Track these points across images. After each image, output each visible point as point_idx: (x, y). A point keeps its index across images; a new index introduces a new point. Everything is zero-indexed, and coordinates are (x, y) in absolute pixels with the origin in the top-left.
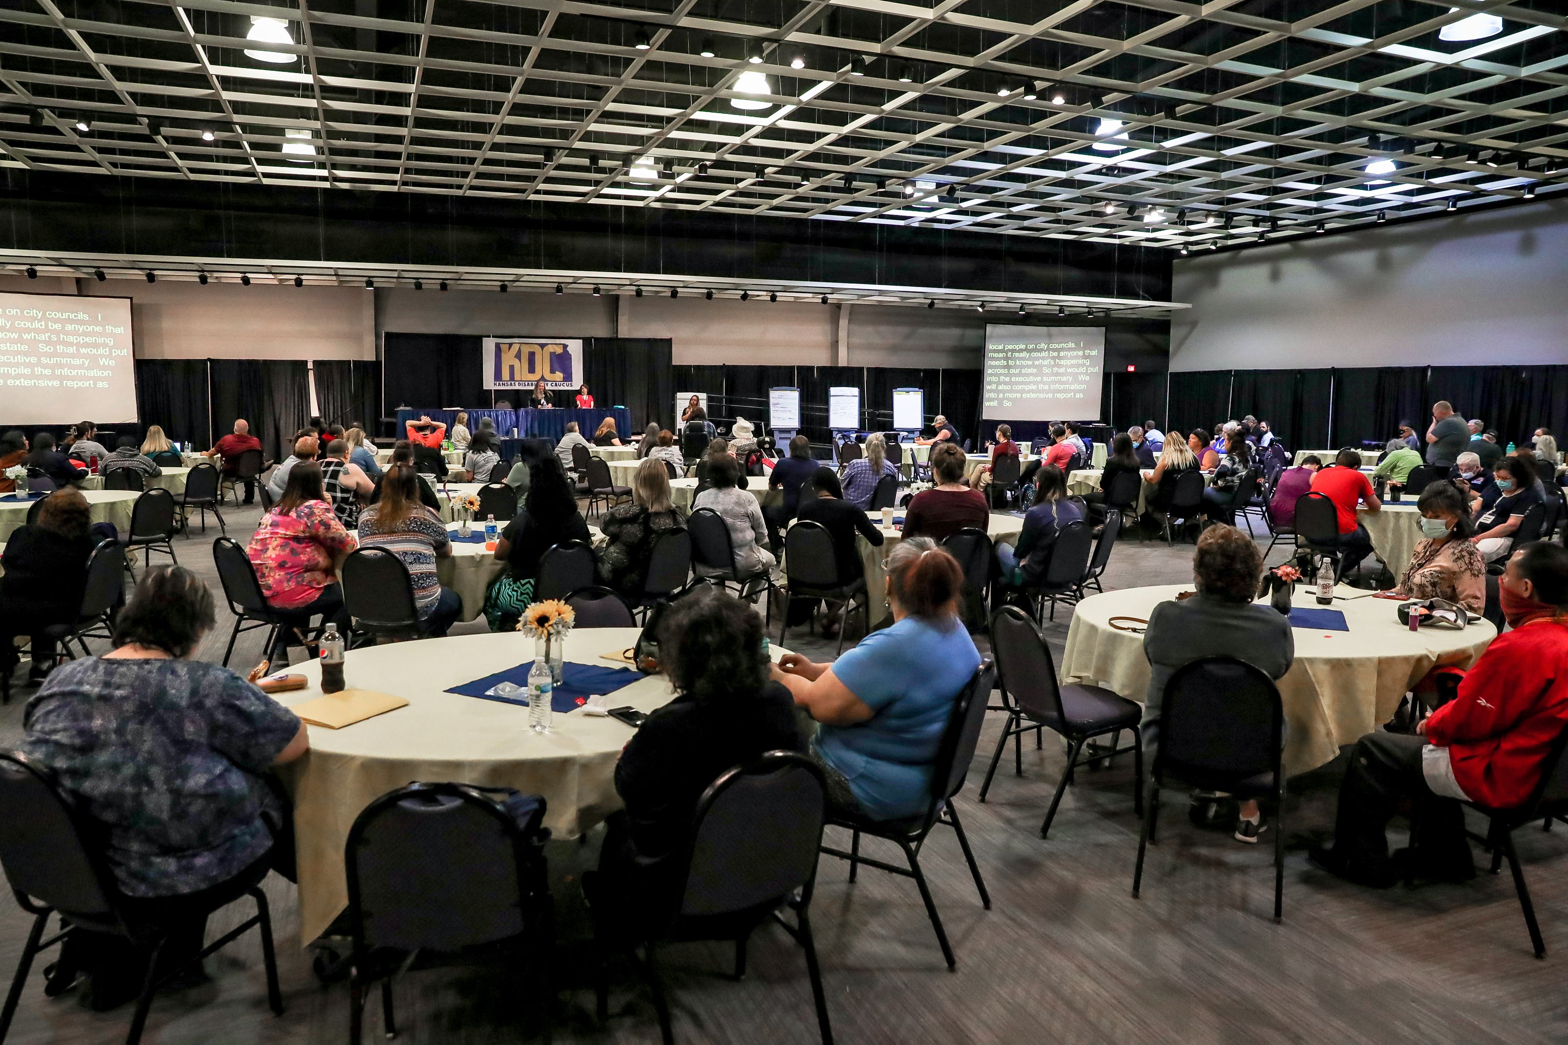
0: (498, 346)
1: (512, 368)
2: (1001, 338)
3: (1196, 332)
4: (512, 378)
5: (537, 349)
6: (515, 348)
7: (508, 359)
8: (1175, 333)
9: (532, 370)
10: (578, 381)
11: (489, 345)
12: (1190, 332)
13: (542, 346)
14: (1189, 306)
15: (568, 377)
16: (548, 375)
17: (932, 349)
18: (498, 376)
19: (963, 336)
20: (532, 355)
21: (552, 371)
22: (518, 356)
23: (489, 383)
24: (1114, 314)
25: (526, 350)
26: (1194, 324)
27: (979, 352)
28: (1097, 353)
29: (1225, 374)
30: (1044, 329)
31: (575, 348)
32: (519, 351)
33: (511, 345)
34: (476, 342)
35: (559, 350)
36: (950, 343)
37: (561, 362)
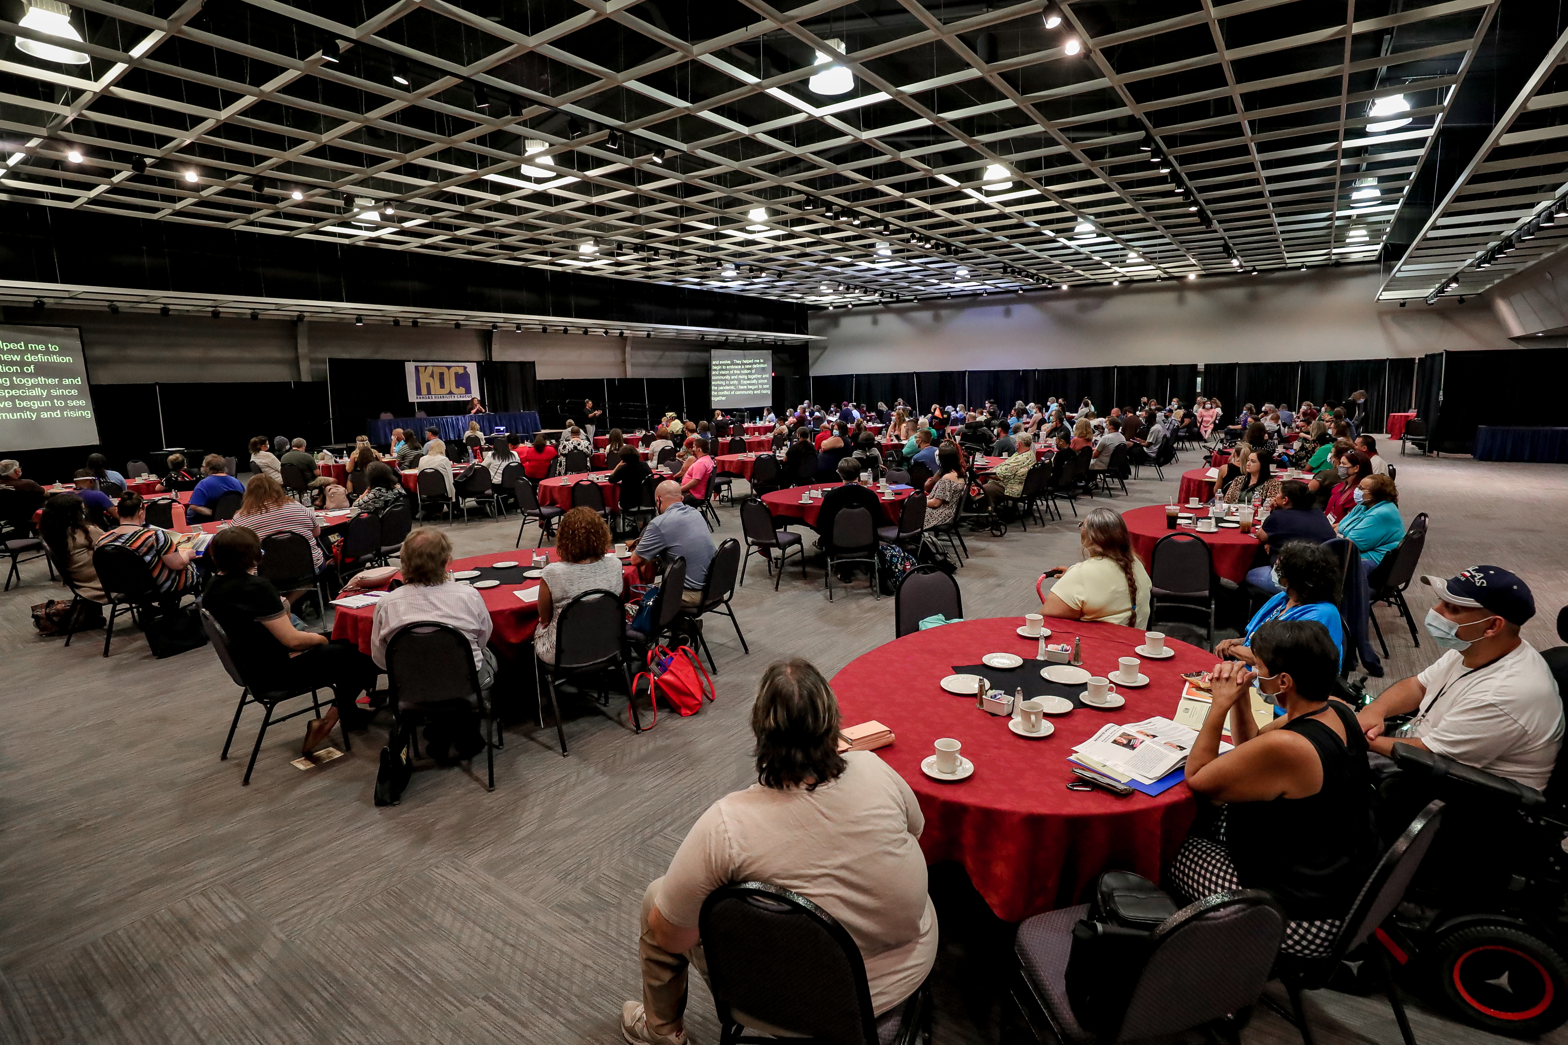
0: (417, 368)
1: (428, 385)
2: (720, 359)
3: (826, 352)
4: (429, 393)
5: (445, 370)
6: (429, 370)
7: (425, 378)
8: (812, 354)
9: (442, 385)
10: (476, 394)
11: (410, 367)
12: (821, 354)
13: (449, 368)
14: (825, 338)
15: (468, 391)
16: (454, 390)
17: (674, 365)
18: (419, 392)
19: (688, 357)
20: (442, 374)
21: (457, 387)
22: (432, 376)
23: (413, 398)
24: (786, 343)
25: (437, 371)
26: (825, 348)
27: (706, 368)
28: (768, 366)
29: (851, 376)
30: (741, 352)
31: (472, 369)
32: (433, 372)
33: (426, 367)
34: (400, 366)
35: (461, 371)
36: (683, 361)
37: (462, 380)
